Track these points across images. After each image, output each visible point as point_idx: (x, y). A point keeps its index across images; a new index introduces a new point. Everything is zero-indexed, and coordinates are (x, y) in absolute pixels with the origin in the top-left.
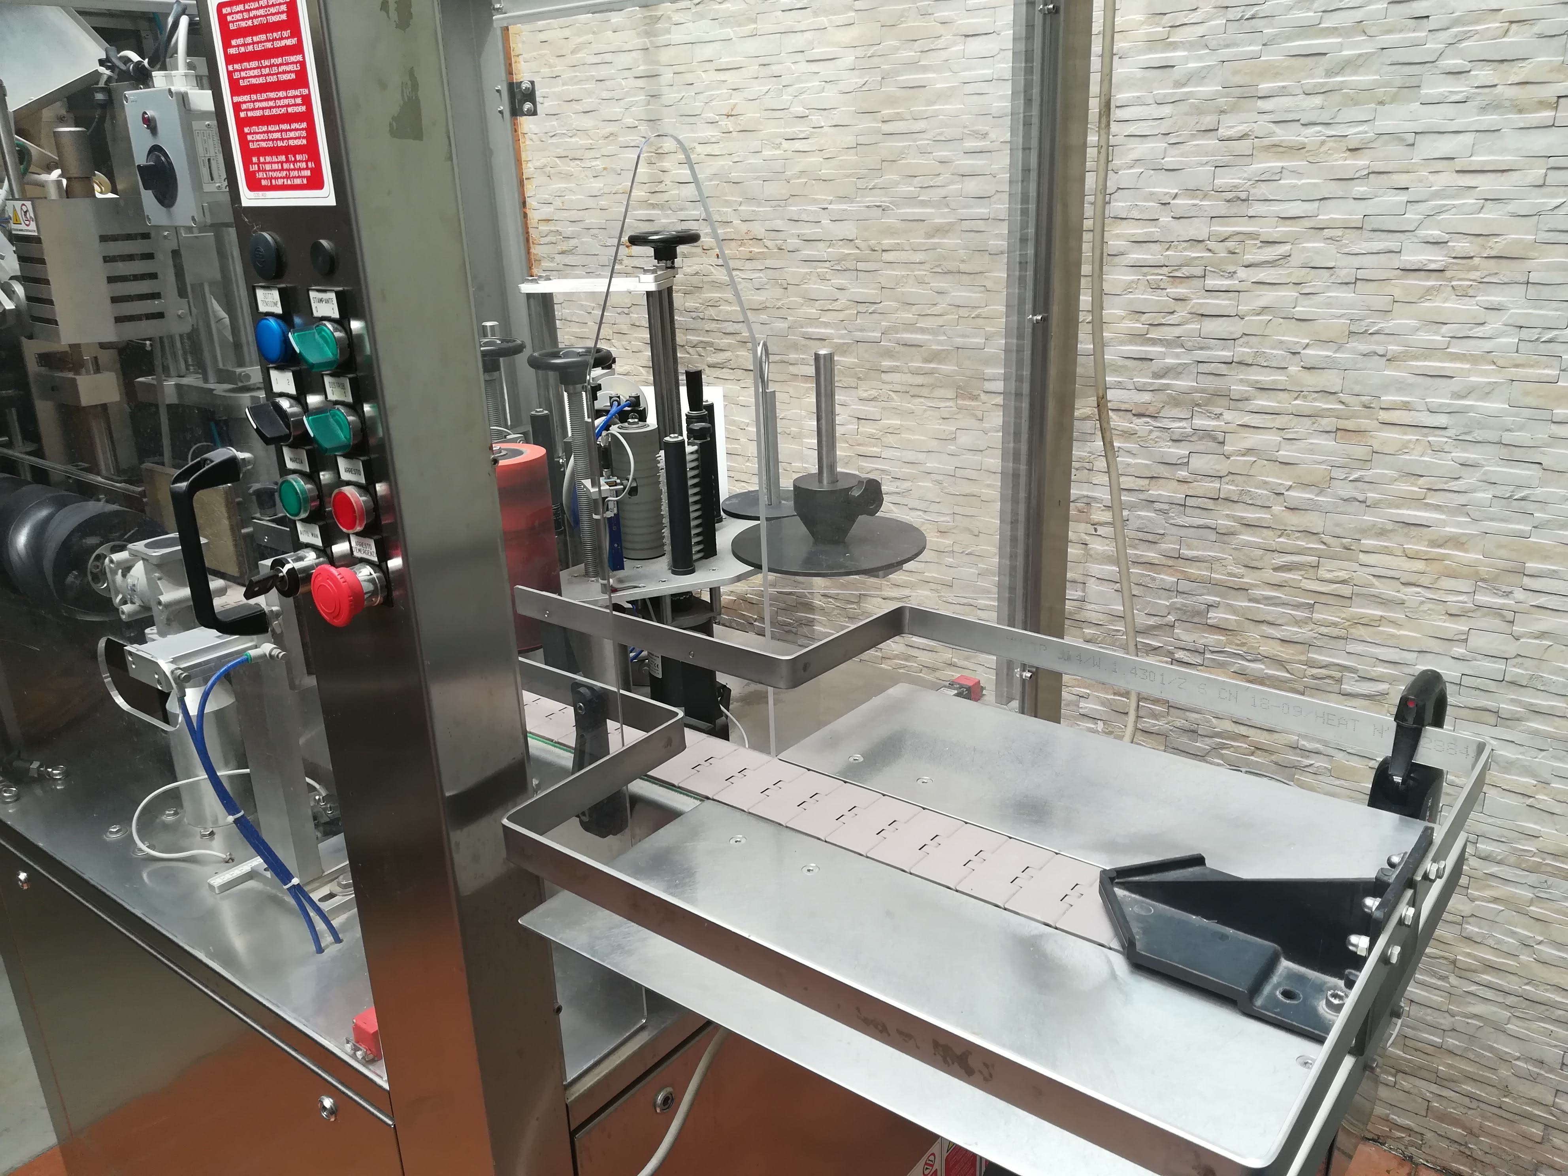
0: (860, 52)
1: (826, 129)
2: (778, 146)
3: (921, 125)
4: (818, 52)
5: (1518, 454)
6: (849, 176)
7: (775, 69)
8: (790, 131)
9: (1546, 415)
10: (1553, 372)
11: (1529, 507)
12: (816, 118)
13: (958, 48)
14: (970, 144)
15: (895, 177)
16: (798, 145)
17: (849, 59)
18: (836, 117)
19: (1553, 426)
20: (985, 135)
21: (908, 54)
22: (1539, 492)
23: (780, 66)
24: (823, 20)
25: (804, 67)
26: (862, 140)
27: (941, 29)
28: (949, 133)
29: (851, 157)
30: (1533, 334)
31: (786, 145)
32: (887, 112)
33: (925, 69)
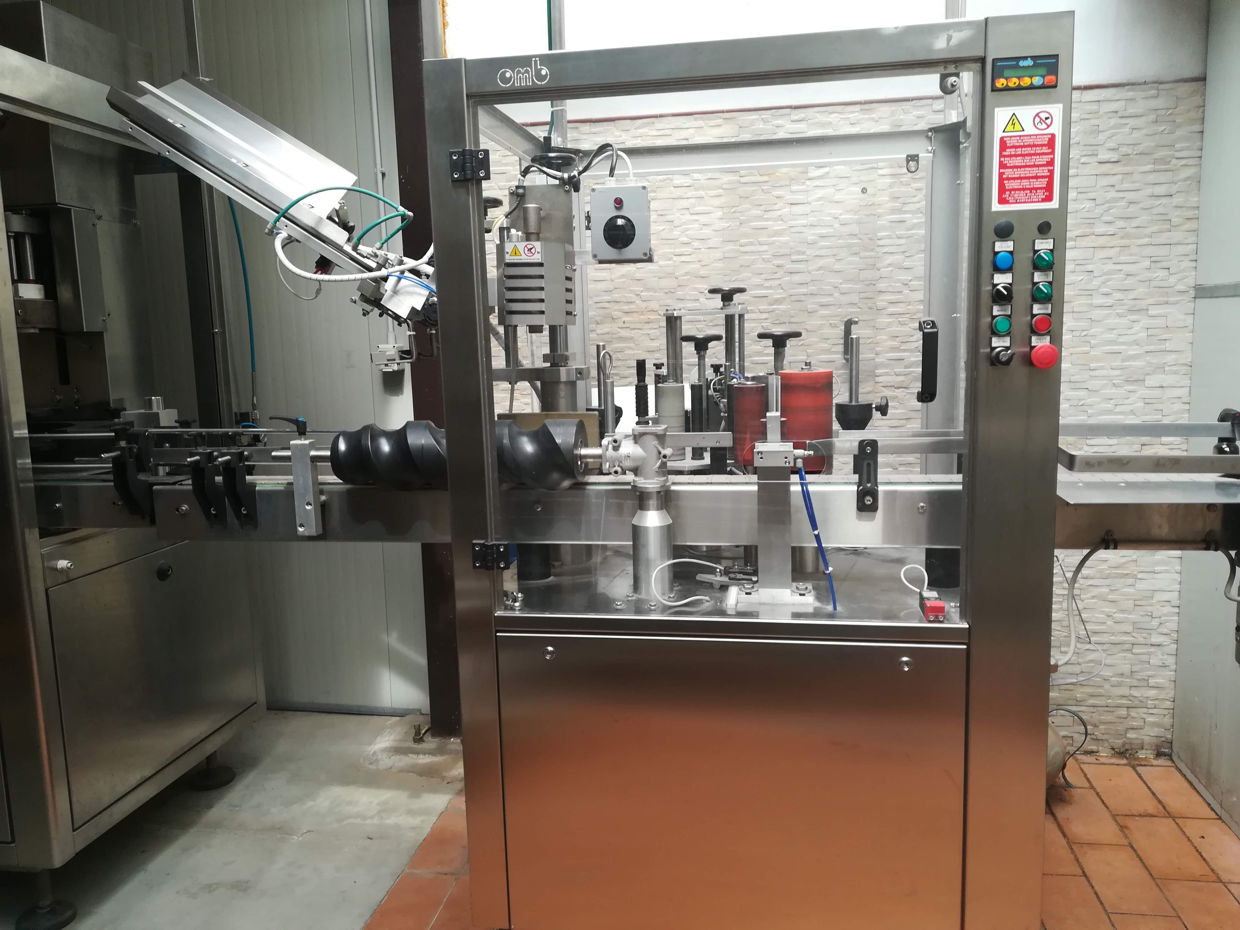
0: (726, 210)
1: (703, 250)
2: (670, 259)
3: (765, 248)
4: (698, 209)
5: (1078, 385)
6: (718, 274)
7: (669, 218)
8: (678, 251)
9: (1087, 367)
10: (1088, 349)
11: (1085, 408)
12: (696, 244)
13: (786, 210)
14: (794, 257)
15: (750, 275)
16: (683, 258)
17: (720, 213)
18: (711, 243)
19: (1091, 371)
20: (804, 253)
21: (756, 212)
22: (1089, 401)
23: (672, 216)
24: (701, 193)
25: (688, 217)
26: (727, 255)
27: (777, 201)
28: (782, 251)
29: (720, 265)
30: (1078, 333)
31: (675, 258)
32: (743, 241)
33: (767, 220)
